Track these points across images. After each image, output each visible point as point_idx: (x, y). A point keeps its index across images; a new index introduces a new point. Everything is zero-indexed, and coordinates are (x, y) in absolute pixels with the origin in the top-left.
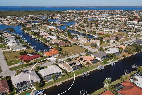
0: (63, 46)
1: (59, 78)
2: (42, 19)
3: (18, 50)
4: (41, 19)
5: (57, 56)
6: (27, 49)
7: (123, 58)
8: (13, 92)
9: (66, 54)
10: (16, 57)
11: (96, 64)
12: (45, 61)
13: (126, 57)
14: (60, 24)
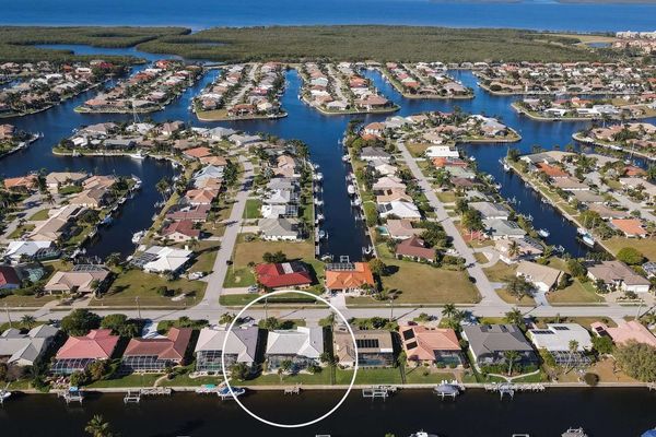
0: (409, 260)
1: (301, 372)
2: (449, 92)
3: (274, 238)
4: (445, 91)
5: (356, 293)
6: (299, 240)
7: (584, 384)
8: (187, 367)
9: (392, 295)
10: (251, 264)
11: (448, 367)
12: (314, 301)
13: (601, 384)
14: (498, 133)
